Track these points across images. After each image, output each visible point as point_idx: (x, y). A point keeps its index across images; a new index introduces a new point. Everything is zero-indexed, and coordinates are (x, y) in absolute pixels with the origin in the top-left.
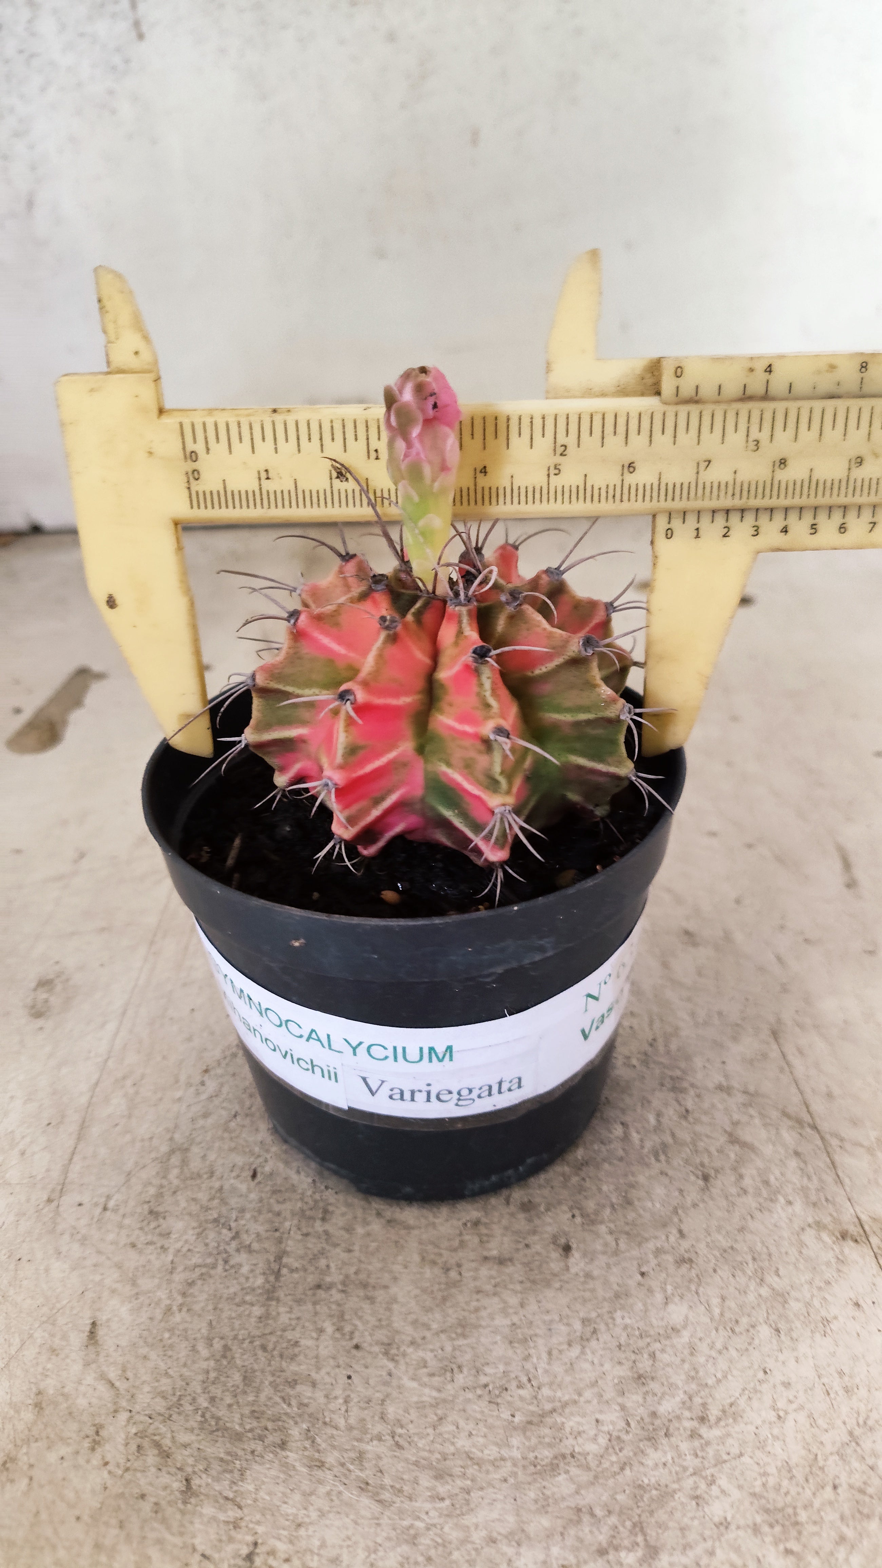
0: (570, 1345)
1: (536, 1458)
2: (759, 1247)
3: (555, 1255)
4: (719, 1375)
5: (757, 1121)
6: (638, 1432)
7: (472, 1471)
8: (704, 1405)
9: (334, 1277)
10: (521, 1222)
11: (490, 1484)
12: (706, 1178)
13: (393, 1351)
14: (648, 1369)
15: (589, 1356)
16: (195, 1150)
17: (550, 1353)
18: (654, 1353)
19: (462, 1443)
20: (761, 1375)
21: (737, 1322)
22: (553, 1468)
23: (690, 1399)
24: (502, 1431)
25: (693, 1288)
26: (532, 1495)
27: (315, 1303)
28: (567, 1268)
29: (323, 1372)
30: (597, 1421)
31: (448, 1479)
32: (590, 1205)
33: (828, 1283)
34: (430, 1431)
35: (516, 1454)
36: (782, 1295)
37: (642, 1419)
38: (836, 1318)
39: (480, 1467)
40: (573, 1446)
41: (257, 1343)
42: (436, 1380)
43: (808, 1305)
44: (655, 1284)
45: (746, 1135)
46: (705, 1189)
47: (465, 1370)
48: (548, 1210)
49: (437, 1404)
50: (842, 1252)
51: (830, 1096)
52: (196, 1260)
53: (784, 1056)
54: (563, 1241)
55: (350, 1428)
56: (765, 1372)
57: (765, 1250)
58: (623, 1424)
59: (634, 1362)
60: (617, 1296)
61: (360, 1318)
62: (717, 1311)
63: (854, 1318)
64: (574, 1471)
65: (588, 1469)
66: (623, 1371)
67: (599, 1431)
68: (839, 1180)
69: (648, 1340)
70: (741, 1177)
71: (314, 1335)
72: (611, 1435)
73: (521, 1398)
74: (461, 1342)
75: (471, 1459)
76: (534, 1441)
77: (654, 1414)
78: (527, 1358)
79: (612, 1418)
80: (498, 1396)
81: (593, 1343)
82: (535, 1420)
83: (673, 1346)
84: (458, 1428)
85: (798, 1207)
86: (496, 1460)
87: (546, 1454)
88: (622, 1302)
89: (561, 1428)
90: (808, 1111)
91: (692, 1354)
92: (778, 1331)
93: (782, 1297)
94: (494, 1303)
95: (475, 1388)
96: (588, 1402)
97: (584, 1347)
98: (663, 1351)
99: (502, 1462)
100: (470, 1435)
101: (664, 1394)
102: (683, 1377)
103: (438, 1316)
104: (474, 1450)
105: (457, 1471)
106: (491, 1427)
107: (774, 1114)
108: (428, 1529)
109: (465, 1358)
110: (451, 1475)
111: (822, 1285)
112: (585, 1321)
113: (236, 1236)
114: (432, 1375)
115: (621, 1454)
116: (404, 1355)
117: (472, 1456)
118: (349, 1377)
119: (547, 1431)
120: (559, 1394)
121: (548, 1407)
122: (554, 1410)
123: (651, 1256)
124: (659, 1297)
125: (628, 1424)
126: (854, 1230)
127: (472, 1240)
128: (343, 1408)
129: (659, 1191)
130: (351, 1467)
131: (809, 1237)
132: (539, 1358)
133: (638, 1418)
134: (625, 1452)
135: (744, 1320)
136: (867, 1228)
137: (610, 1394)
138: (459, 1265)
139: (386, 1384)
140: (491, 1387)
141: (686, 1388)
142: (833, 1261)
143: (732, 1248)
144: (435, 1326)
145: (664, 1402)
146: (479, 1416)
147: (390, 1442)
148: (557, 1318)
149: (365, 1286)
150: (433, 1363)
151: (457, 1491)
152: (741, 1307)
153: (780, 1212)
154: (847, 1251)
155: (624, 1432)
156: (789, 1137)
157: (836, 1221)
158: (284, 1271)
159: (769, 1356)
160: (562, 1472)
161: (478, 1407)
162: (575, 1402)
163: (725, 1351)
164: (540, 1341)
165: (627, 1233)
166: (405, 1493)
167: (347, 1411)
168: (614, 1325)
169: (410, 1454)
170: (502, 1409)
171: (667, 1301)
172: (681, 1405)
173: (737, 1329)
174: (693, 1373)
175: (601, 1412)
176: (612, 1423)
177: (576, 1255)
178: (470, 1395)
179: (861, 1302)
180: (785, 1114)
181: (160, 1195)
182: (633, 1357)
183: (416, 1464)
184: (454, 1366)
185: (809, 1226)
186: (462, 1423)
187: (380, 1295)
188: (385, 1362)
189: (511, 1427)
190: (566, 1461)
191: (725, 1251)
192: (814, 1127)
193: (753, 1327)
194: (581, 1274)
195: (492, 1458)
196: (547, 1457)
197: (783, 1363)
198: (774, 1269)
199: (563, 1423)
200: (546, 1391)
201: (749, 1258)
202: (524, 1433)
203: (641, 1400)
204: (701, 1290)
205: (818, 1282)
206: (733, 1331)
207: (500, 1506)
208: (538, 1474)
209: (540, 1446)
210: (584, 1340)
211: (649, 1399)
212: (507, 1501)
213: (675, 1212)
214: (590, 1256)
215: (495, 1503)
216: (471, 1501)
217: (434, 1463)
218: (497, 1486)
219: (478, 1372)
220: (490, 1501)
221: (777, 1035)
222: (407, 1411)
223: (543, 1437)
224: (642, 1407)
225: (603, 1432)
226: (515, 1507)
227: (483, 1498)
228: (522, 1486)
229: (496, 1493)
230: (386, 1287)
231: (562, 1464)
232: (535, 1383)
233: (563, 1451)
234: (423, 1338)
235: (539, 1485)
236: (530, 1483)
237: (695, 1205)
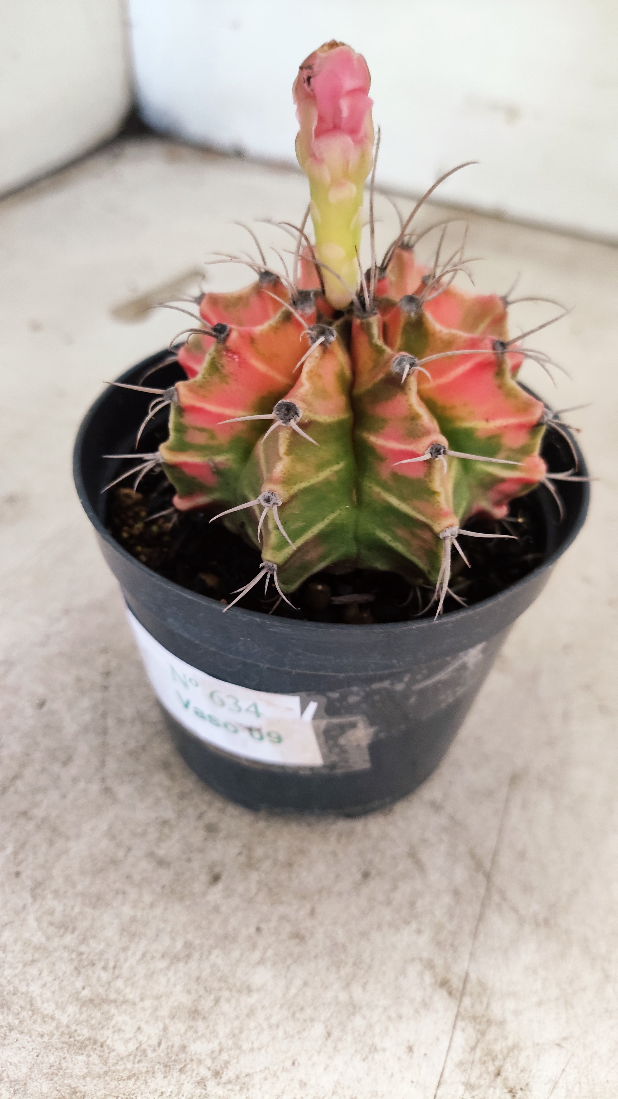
0: (163, 956)
1: (76, 1031)
2: (366, 956)
3: (204, 878)
4: (256, 1045)
5: (443, 848)
6: (162, 1055)
7: (25, 1014)
8: (227, 1063)
9: (39, 813)
10: (198, 837)
11: (30, 1033)
12: (366, 875)
13: (38, 891)
14: (206, 1008)
15: (171, 974)
16: (18, 669)
17: (144, 955)
18: (220, 998)
19: (35, 989)
20: (288, 1064)
21: (302, 1009)
22: (81, 1047)
23: (221, 1051)
24: (67, 995)
25: (289, 961)
26: (52, 1059)
27: (14, 825)
28: (204, 894)
30: (139, 1028)
31: (6, 1009)
32: (259, 852)
33: (400, 1017)
34: (20, 966)
35: (64, 1020)
36: (354, 1006)
37: (173, 1046)
38: (384, 1050)
39: (33, 1014)
40: (108, 1038)
42: (51, 930)
43: (370, 1026)
44: (261, 943)
45: (424, 856)
46: (357, 887)
47: (76, 933)
48: (225, 838)
49: (39, 948)
50: (431, 998)
51: (522, 856)
53: (507, 800)
54: (217, 870)
56: (293, 1064)
57: (369, 960)
58: (154, 1041)
59: (200, 997)
60: (226, 937)
61: (34, 852)
62: (293, 991)
63: (399, 1059)
64: (94, 1058)
65: (106, 1063)
66: (186, 1000)
67: (135, 1037)
68: (475, 935)
69: (223, 985)
70: (395, 888)
72: (141, 1045)
73: (99, 979)
74: (88, 910)
75: (32, 1005)
76: (84, 1016)
77: (184, 1048)
78: (125, 949)
79: (152, 1031)
80: (84, 967)
81: (181, 965)
82: (97, 1001)
83: (238, 1001)
84: (40, 974)
85: (424, 940)
86: (47, 1015)
87: (85, 1032)
88: (227, 943)
89: (109, 1019)
90: (493, 860)
91: (248, 1016)
92: (329, 1035)
94: (133, 893)
95: (73, 951)
96: (144, 1009)
97: (172, 963)
98: (228, 1000)
99: (50, 1020)
100: (44, 985)
101: (203, 1035)
102: (228, 1031)
103: (87, 881)
104: (38, 999)
105: (16, 1008)
106: (62, 988)
107: (462, 848)
109: (83, 925)
110: (9, 1009)
111: (394, 1015)
112: (188, 945)
114: (51, 924)
115: (137, 1065)
116: (44, 898)
117: (34, 1002)
119: (98, 1014)
120: (128, 990)
121: (112, 996)
122: (115, 1001)
123: (275, 917)
124: (257, 955)
125: (159, 1044)
126: (456, 983)
127: (153, 834)
129: (321, 867)
131: (413, 970)
132: (134, 954)
133: (170, 1044)
134: (141, 1065)
135: (309, 1011)
136: (468, 987)
137: (164, 1012)
138: (129, 849)
139: (17, 913)
140: (84, 956)
141: (223, 1041)
142: (419, 1000)
143: (343, 945)
144: (79, 888)
145: (198, 1043)
146: (60, 974)
148: (169, 930)
149: (54, 830)
150: (58, 915)
151: (4, 1023)
152: (314, 998)
153: (406, 935)
154: (436, 997)
155: (152, 1049)
156: (460, 874)
157: (447, 968)
158: (11, 789)
159: (306, 1051)
160: (85, 1053)
161: (64, 968)
162: (134, 1004)
163: (274, 1028)
164: (144, 942)
165: (270, 889)
168: (207, 958)
170: (80, 979)
171: (261, 962)
172: (209, 1052)
173: (298, 1015)
174: (237, 1032)
175: (147, 1022)
176: (149, 1038)
177: (220, 886)
178: (65, 955)
179: (415, 1049)
180: (472, 854)
182: (202, 992)
184: (71, 926)
185: (421, 960)
186: (45, 973)
187: (60, 843)
188: (27, 895)
189: (76, 997)
190: (95, 1047)
191: (336, 944)
192: (488, 877)
193: (312, 1020)
194: (212, 904)
195: (46, 1012)
196: (83, 1036)
197: (314, 1064)
198: (364, 980)
199: (113, 1015)
200: (119, 983)
201: (351, 961)
202: (81, 1007)
203: (182, 1031)
204: (293, 967)
205: (392, 1012)
206: (294, 1014)
207: (23, 1054)
208: (67, 1045)
209: (85, 1023)
210: (176, 959)
211: (189, 1033)
212: (32, 1053)
213: (320, 892)
214: (229, 893)
215: (23, 1050)
216: (7, 1038)
217: (5, 993)
218: (33, 1037)
219: (84, 940)
220: (20, 1046)
221: (514, 780)
222: (15, 941)
223: (92, 1018)
224: (179, 1037)
225: (137, 1039)
226: (33, 1062)
227: (17, 1040)
228: (50, 1047)
229: (28, 1042)
230: (68, 839)
231: (90, 1047)
232: (117, 972)
233: (98, 1037)
234: (66, 892)
235: (62, 1054)
236: (57, 1049)
237: (340, 894)
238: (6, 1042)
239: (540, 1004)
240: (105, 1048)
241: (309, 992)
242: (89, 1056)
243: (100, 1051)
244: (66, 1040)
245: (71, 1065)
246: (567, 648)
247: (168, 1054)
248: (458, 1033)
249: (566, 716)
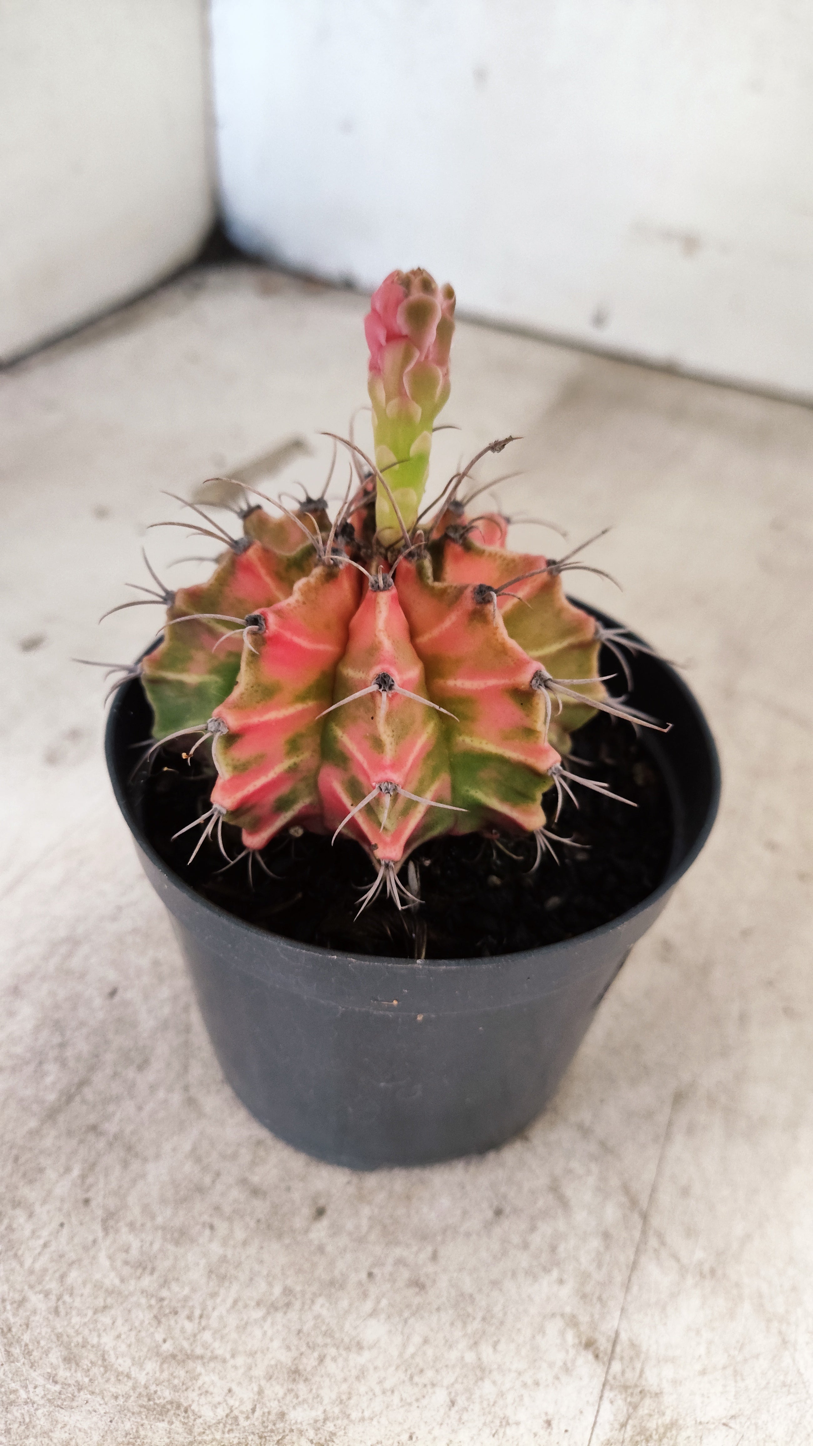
0: (258, 1304)
1: (156, 1392)
2: (497, 1309)
3: (306, 1211)
4: (367, 1414)
5: (591, 1181)
6: (256, 1423)
7: (96, 1371)
8: (333, 1434)
9: (111, 1127)
10: (298, 1163)
11: (102, 1394)
12: (498, 1212)
13: (111, 1223)
14: (309, 1368)
15: (267, 1325)
16: (85, 949)
17: (235, 1302)
18: (325, 1356)
19: (107, 1341)
20: (405, 1437)
21: (422, 1371)
22: (162, 1412)
23: (325, 1420)
24: (145, 1350)
25: (406, 1314)
26: (128, 1425)
27: (81, 1142)
28: (307, 1231)
29: (47, 1207)
30: (230, 1391)
31: (74, 1366)
33: (537, 1384)
34: (90, 1313)
35: (142, 1379)
36: (483, 1370)
37: (269, 1413)
38: (517, 1424)
39: (106, 1372)
40: (193, 1401)
41: (15, 1152)
42: (126, 1271)
43: (502, 1394)
44: (373, 1291)
45: (569, 1191)
46: (489, 1224)
47: (156, 1275)
48: (332, 1163)
49: (112, 1292)
50: (574, 1361)
51: (685, 1192)
52: (19, 1050)
53: (670, 1124)
54: (322, 1202)
55: (31, 1272)
56: (411, 1438)
57: (501, 1315)
58: (248, 1407)
59: (302, 1354)
60: (332, 1283)
61: (106, 1175)
62: (411, 1350)
63: (535, 1435)
64: (177, 1426)
65: (190, 1432)
66: (285, 1358)
67: (225, 1401)
68: (627, 1287)
69: (329, 1340)
70: (533, 1229)
71: (62, 1170)
72: (232, 1411)
73: (183, 1330)
74: (171, 1248)
75: (104, 1360)
76: (165, 1375)
77: (282, 1415)
78: (213, 1295)
79: (245, 1395)
80: (165, 1315)
81: (279, 1315)
82: (179, 1357)
83: (346, 1360)
84: (114, 1323)
85: (566, 1292)
86: (122, 1373)
87: (167, 1394)
88: (333, 1290)
89: (195, 1378)
90: (651, 1196)
91: (357, 1378)
92: (453, 1403)
93: (481, 1371)
94: (222, 1227)
95: (152, 1296)
96: (235, 1367)
97: (268, 1313)
98: (334, 1359)
99: (126, 1379)
100: (119, 1336)
101: (305, 1401)
102: (334, 1396)
103: (169, 1212)
104: (112, 1353)
105: (85, 1363)
106: (139, 1341)
107: (614, 1182)
108: (26, 1403)
109: (163, 1265)
110: (77, 1364)
111: (530, 1382)
112: (288, 1291)
113: (62, 1045)
114: (126, 1263)
115: (227, 1435)
116: (117, 1231)
117: (106, 1357)
118: (62, 1225)
119: (182, 1373)
120: (216, 1345)
121: (199, 1351)
122: (202, 1357)
123: (390, 1261)
124: (368, 1306)
125: (254, 1410)
126: (604, 1344)
127: (245, 1156)
128: (38, 1250)
129: (445, 1202)
130: (8, 1307)
131: (553, 1327)
132: (224, 1301)
133: (266, 1410)
134: (232, 1435)
135: (430, 1374)
136: (618, 1349)
137: (259, 1372)
138: (218, 1174)
139: (86, 1249)
140: (165, 1303)
141: (328, 1408)
142: (559, 1363)
143: (471, 1296)
144: (160, 1220)
145: (299, 1409)
146: (137, 1324)
147: (52, 1303)
148: (265, 1273)
149: (129, 1149)
150: (134, 1252)
151: (71, 1382)
152: (436, 1359)
153: (545, 1285)
154: (580, 1361)
155: (244, 1416)
156: (611, 1213)
157: (594, 1325)
158: (78, 1099)
159: (426, 1422)
160: (166, 1420)
161: (142, 1316)
162: (224, 1361)
163: (389, 1393)
164: (235, 1287)
165: (385, 1227)
166: (32, 1357)
167: (40, 1254)
168: (310, 1308)
169: (59, 1325)
170: (160, 1330)
171: (374, 1313)
172: (312, 1422)
173: (416, 1379)
174: (344, 1397)
175: (239, 1384)
176: (242, 1402)
177: (325, 1222)
178: (143, 1301)
179: (554, 1424)
180: (626, 1189)
181: (31, 975)
182: (304, 1348)
183: (59, 1336)
184: (149, 1266)
185: (562, 1315)
186: (119, 1322)
187: (135, 1166)
188: (98, 1228)
189: (156, 1352)
190: (178, 1412)
191: (462, 1295)
192: (645, 1217)
193: (433, 1385)
194: (316, 1242)
195: (120, 1369)
196: (164, 1398)
197: (435, 1439)
198: (495, 1339)
199: (200, 1374)
200: (207, 1336)
201: (479, 1315)
202: (162, 1364)
203: (281, 1394)
204: (412, 1321)
205: (528, 1378)
206: (411, 1378)
207: (95, 1419)
208: (145, 1410)
209: (166, 1384)
210: (273, 1308)
211: (289, 1398)
212: (104, 1418)
213: (444, 1231)
214: (336, 1230)
215: (94, 1413)
216: (76, 1399)
217: (73, 1345)
218: (106, 1399)
219: (165, 1283)
220: (91, 1409)
221: (679, 1098)
222: (84, 1283)
223: (175, 1377)
224: (276, 1402)
225: (227, 1404)
226: (106, 1428)
227: (87, 1402)
228: (126, 1411)
229: (100, 1405)
230: (145, 1160)
231: (172, 1412)
232: (204, 1323)
233: (182, 1400)
234: (143, 1225)
235: (139, 1420)
236: (133, 1413)
237: (468, 1235)
238: (74, 1404)
239: (703, 1372)
240: (190, 1413)
241: (430, 1352)
242: (171, 1423)
243: (184, 1417)
244: (144, 1403)
245: (150, 1434)
246: (746, 933)
247: (264, 1422)
248: (606, 1405)
249: (743, 1019)
